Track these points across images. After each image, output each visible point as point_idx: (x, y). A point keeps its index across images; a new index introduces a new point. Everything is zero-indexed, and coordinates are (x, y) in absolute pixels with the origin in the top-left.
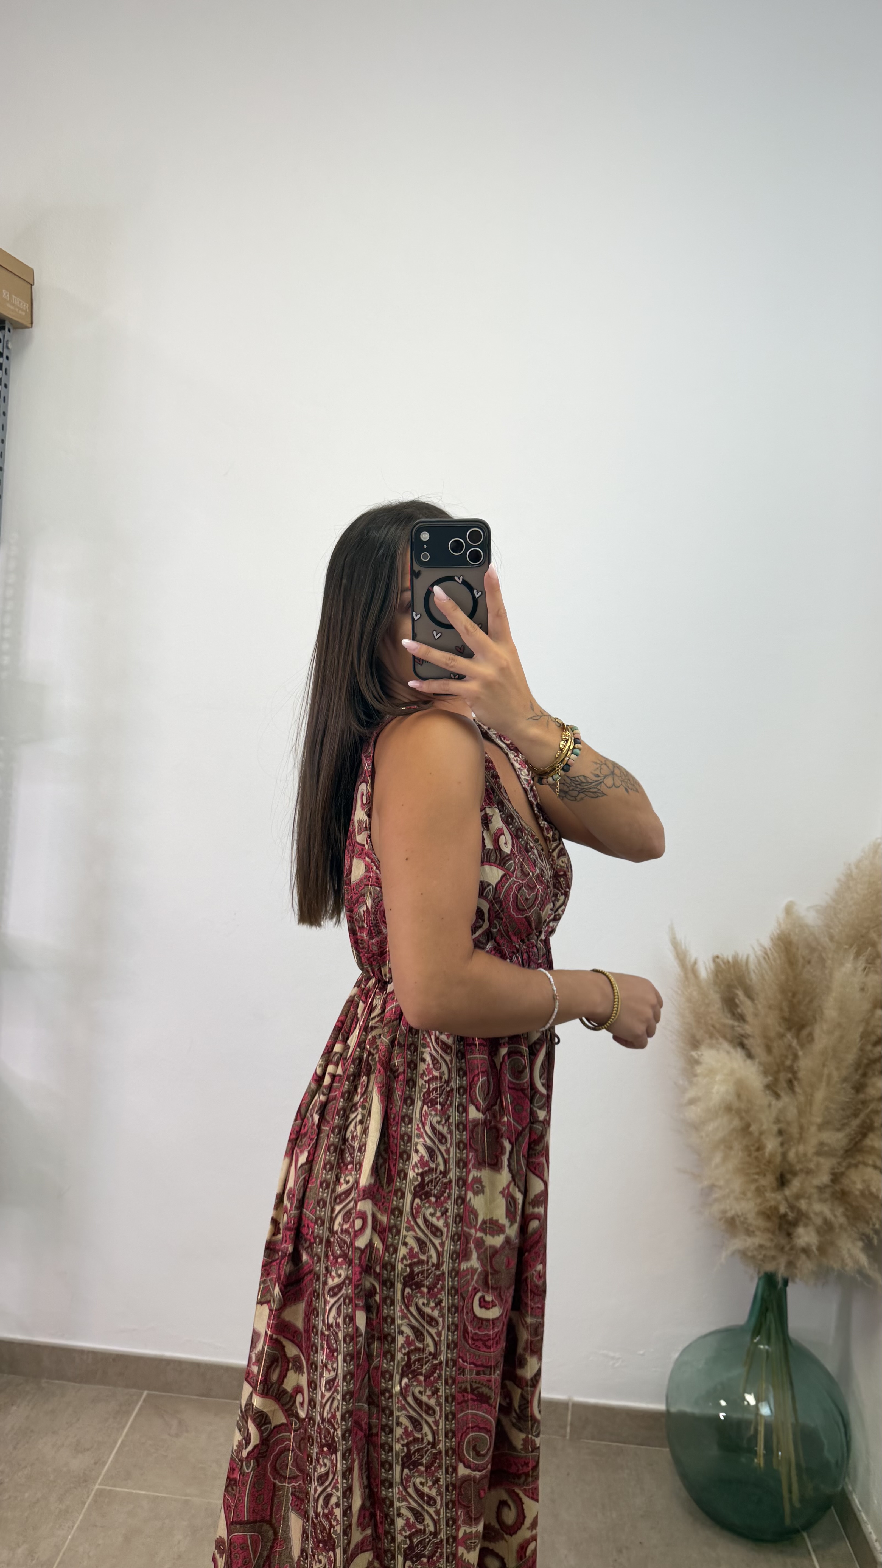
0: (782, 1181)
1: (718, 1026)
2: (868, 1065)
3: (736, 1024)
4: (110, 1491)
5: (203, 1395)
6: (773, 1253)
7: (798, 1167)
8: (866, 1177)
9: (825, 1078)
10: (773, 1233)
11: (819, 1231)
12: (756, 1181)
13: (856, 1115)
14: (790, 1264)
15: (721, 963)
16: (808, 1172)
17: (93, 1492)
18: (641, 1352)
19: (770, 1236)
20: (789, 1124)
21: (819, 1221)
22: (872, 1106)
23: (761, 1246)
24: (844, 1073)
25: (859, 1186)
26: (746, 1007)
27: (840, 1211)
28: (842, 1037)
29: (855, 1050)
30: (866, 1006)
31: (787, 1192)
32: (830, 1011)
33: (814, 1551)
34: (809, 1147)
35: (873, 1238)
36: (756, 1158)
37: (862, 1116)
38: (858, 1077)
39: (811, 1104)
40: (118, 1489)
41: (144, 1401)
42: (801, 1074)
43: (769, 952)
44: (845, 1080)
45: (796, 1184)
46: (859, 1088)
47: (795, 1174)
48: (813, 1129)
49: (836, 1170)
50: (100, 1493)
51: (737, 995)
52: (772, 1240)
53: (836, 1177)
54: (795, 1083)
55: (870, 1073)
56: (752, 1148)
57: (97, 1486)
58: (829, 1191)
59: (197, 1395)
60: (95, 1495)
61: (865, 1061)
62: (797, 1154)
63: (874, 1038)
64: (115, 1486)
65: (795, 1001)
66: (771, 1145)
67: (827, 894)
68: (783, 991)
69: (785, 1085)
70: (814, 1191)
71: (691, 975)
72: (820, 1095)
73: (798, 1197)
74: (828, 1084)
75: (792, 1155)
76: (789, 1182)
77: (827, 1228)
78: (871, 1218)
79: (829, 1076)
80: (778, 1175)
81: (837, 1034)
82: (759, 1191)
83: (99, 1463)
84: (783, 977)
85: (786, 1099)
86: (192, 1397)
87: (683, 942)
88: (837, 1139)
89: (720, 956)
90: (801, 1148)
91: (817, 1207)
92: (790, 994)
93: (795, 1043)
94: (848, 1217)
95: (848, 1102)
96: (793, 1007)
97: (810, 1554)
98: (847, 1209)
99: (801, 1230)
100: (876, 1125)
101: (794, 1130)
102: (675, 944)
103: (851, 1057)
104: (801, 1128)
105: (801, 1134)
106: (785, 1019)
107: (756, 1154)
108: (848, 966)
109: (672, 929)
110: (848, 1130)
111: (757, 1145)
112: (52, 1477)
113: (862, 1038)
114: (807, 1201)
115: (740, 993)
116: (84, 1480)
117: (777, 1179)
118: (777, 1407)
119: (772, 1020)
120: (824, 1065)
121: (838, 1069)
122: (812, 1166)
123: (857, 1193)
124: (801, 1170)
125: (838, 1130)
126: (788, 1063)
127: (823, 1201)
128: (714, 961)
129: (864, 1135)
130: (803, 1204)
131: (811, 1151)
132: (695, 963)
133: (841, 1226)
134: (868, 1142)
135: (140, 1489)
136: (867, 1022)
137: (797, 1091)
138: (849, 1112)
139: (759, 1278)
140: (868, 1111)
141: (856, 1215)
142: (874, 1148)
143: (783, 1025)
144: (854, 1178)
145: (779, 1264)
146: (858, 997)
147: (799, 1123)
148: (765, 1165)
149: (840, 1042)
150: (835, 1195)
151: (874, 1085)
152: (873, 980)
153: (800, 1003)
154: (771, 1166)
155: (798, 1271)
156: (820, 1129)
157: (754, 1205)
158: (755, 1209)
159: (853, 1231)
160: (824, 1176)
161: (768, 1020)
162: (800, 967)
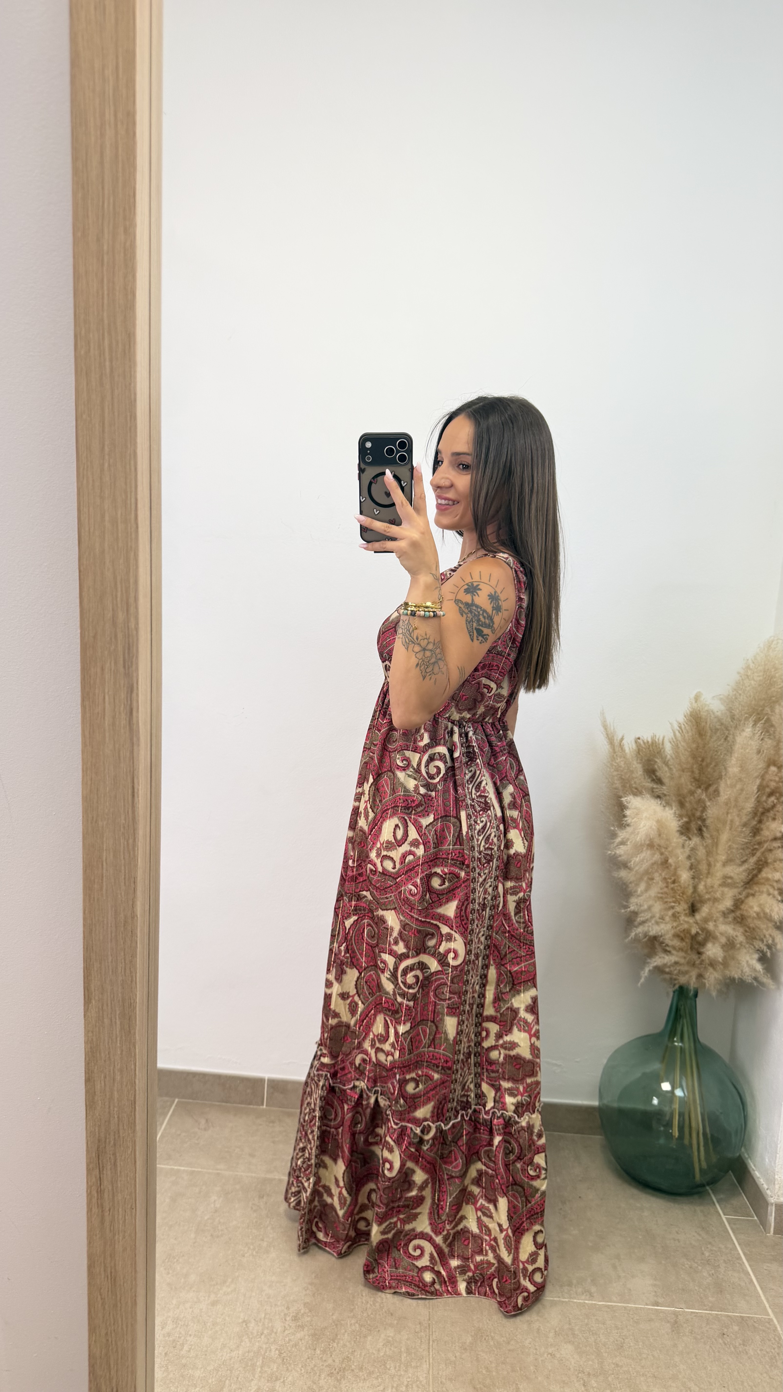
0: (693, 909)
2: (763, 814)
3: (655, 786)
5: (223, 1101)
6: (687, 968)
7: (706, 897)
8: (761, 902)
9: (728, 824)
10: (686, 952)
11: (723, 947)
12: (673, 907)
13: (753, 855)
14: (700, 976)
15: (642, 743)
16: (715, 900)
18: (578, 1060)
19: (684, 954)
20: (700, 862)
21: (723, 940)
22: (765, 846)
23: (676, 963)
24: (745, 819)
25: (756, 909)
26: (663, 773)
27: (739, 931)
28: (742, 790)
29: (753, 800)
30: (762, 765)
31: (698, 917)
32: (733, 768)
33: (718, 1201)
34: (715, 880)
35: (767, 952)
36: (672, 889)
37: (758, 854)
38: (755, 823)
39: (717, 846)
40: (162, 1166)
41: (176, 1106)
42: (708, 822)
43: (683, 726)
44: (745, 825)
45: (705, 910)
46: (756, 831)
47: (703, 902)
48: (719, 865)
49: (738, 898)
51: (656, 762)
52: (685, 958)
53: (738, 904)
54: (704, 829)
55: (765, 819)
56: (669, 881)
58: (732, 915)
59: (219, 1102)
61: (761, 810)
62: (705, 886)
63: (768, 790)
65: (704, 764)
66: (685, 876)
67: (728, 685)
68: (694, 757)
69: (697, 832)
70: (719, 914)
71: (618, 750)
72: (724, 837)
73: (706, 920)
74: (730, 829)
75: (701, 887)
76: (699, 909)
77: (730, 945)
78: (765, 936)
79: (732, 821)
80: (690, 904)
81: (739, 786)
82: (675, 916)
84: (694, 746)
85: (696, 840)
86: (214, 1103)
87: (611, 725)
88: (737, 872)
89: (641, 737)
90: (709, 881)
91: (721, 927)
92: (700, 759)
93: (704, 796)
94: (747, 937)
95: (747, 843)
96: (702, 770)
97: (715, 1204)
98: (746, 931)
99: (709, 945)
100: (769, 861)
101: (703, 867)
102: (605, 727)
103: (749, 806)
104: (709, 865)
105: (709, 870)
106: (696, 780)
107: (672, 886)
108: (748, 731)
109: (602, 714)
110: (746, 866)
111: (673, 878)
113: (758, 790)
114: (714, 923)
117: (689, 908)
118: (690, 1090)
119: (685, 780)
120: (728, 813)
121: (738, 815)
122: (718, 895)
123: (754, 916)
124: (709, 899)
125: (740, 866)
126: (698, 814)
127: (726, 923)
128: (636, 742)
129: (760, 871)
130: (711, 926)
131: (717, 883)
132: (622, 739)
133: (741, 943)
134: (764, 874)
136: (763, 777)
137: (705, 834)
138: (748, 851)
139: (674, 992)
140: (763, 850)
141: (752, 935)
142: (768, 879)
143: (694, 784)
144: (751, 904)
145: (691, 977)
146: (755, 757)
147: (707, 860)
148: (679, 896)
149: (740, 794)
150: (735, 919)
151: (768, 828)
152: (769, 743)
153: (707, 766)
154: (685, 896)
155: (706, 981)
156: (724, 865)
157: (672, 927)
158: (673, 932)
159: (750, 947)
160: (728, 903)
161: (683, 780)
162: (708, 737)
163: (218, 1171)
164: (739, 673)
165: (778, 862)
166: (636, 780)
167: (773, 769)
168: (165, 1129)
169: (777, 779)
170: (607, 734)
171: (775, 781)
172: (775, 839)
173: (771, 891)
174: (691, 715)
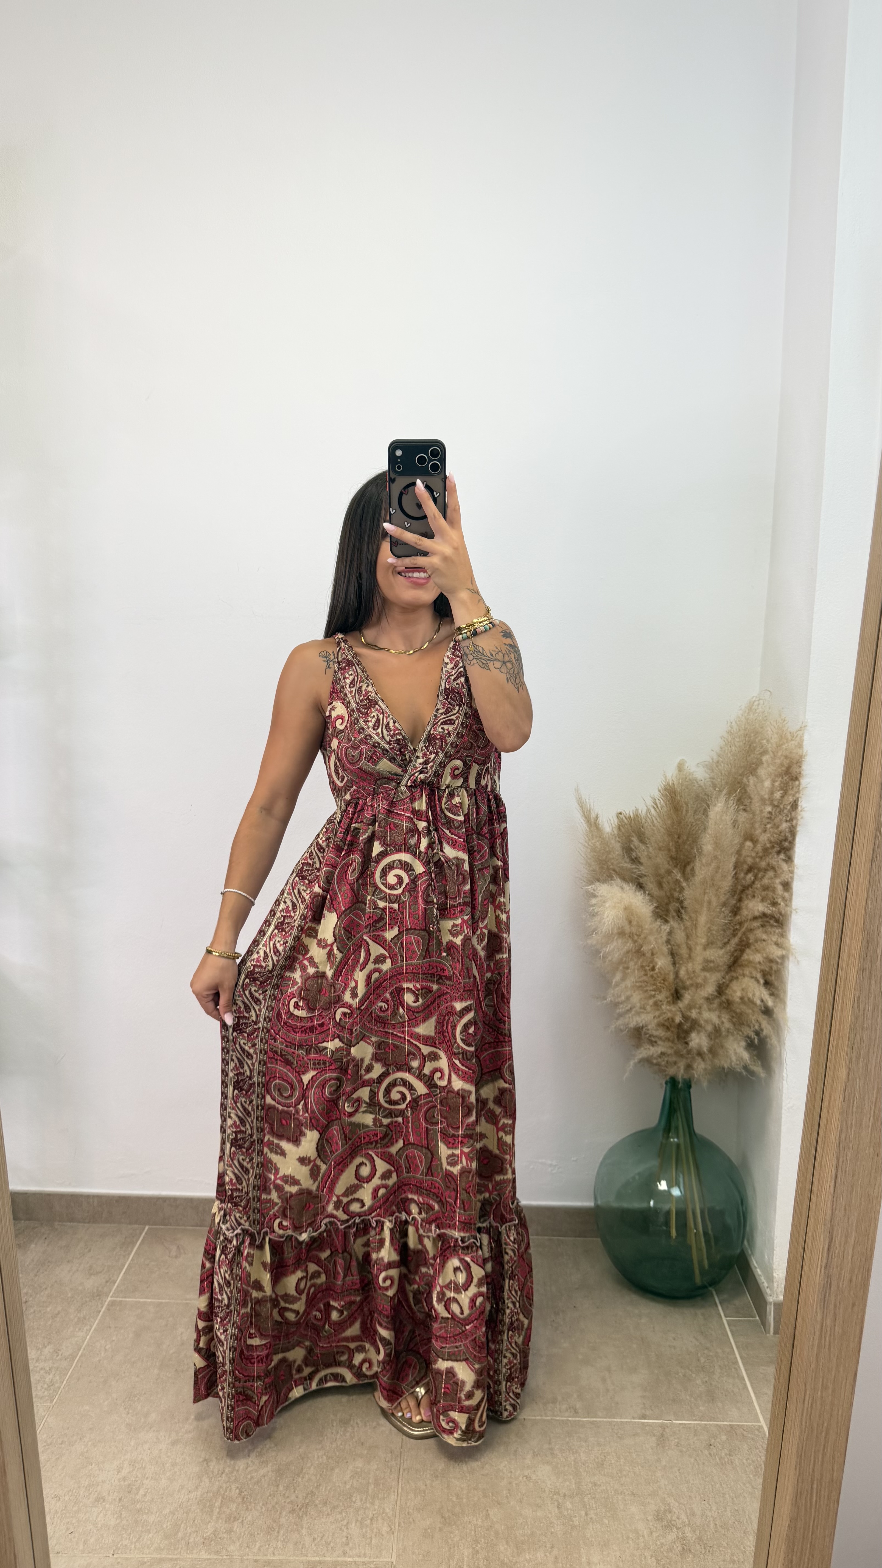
0: (677, 996)
1: (617, 870)
2: (742, 891)
3: (634, 866)
4: (121, 1301)
5: (197, 1225)
6: (674, 1059)
7: (688, 983)
8: (744, 986)
9: (705, 904)
10: (673, 1042)
11: (709, 1036)
12: (654, 996)
13: (734, 935)
14: (689, 1067)
15: (625, 819)
17: (106, 1303)
18: (575, 1159)
19: (670, 1044)
20: (679, 946)
21: (709, 1028)
22: (746, 925)
23: (663, 1054)
24: (723, 899)
25: (739, 994)
26: (642, 852)
27: (725, 1017)
28: (718, 867)
29: (730, 878)
30: (737, 840)
31: (681, 1005)
32: (707, 845)
33: (720, 1303)
34: (696, 965)
35: (755, 1039)
36: (652, 976)
37: (740, 935)
38: (734, 902)
39: (696, 928)
40: (127, 1299)
41: (146, 1234)
42: (686, 903)
43: (657, 802)
44: (724, 904)
45: (687, 997)
46: (736, 911)
47: (685, 988)
48: (699, 948)
49: (721, 982)
50: (112, 1303)
51: (632, 841)
52: (672, 1048)
53: (721, 990)
54: (683, 911)
55: (744, 897)
56: (647, 968)
57: (109, 1299)
58: (717, 1001)
59: (192, 1226)
60: (108, 1305)
61: (740, 887)
62: (687, 971)
63: (745, 867)
64: (125, 1297)
65: (680, 841)
66: (662, 962)
67: (712, 750)
68: (670, 834)
69: (675, 914)
70: (702, 1001)
71: (593, 828)
72: (702, 919)
73: (690, 1007)
74: (709, 909)
75: (682, 973)
76: (682, 996)
77: (716, 1033)
78: (752, 1022)
79: (710, 902)
80: (673, 991)
81: (714, 865)
82: (657, 1005)
83: (110, 1282)
84: (669, 822)
85: (673, 923)
86: (188, 1228)
87: (587, 801)
88: (719, 955)
89: (623, 812)
90: (690, 966)
91: (706, 1015)
92: (676, 836)
93: (679, 876)
94: (734, 1024)
95: (726, 924)
96: (678, 847)
97: (717, 1306)
98: (733, 1017)
99: (693, 1035)
100: (751, 941)
101: (684, 951)
102: (581, 804)
103: (727, 884)
104: (689, 949)
105: (689, 954)
106: (672, 858)
107: (652, 973)
108: (722, 803)
109: (577, 790)
110: (727, 948)
111: (651, 965)
112: (70, 1295)
113: (735, 868)
114: (697, 1011)
115: (635, 839)
116: (98, 1295)
117: (672, 995)
118: (687, 1189)
119: (662, 860)
120: (705, 893)
121: (716, 895)
122: (700, 980)
123: (738, 1000)
124: (692, 985)
125: (722, 948)
126: (676, 895)
127: (710, 1010)
128: (618, 817)
129: (742, 952)
130: (694, 1014)
131: (698, 967)
132: (597, 817)
133: (728, 1031)
134: (745, 956)
135: (146, 1298)
136: (739, 853)
137: (684, 916)
138: (728, 933)
139: (666, 1083)
140: (743, 929)
141: (739, 1020)
142: (750, 962)
143: (671, 863)
144: (735, 988)
145: (679, 1067)
146: (730, 831)
147: (687, 944)
148: (660, 983)
149: (717, 872)
150: (720, 1004)
151: (747, 908)
152: (743, 817)
153: (684, 843)
154: (666, 983)
155: (695, 1072)
156: (705, 948)
157: (654, 1017)
158: (656, 1021)
159: (738, 1034)
160: (710, 989)
161: (658, 860)
162: (684, 812)
163: (188, 1302)
164: (722, 737)
165: (759, 943)
166: (612, 861)
167: (749, 844)
168: (132, 1260)
169: (754, 854)
170: (583, 812)
171: (751, 856)
172: (755, 918)
173: (754, 973)
174: (666, 789)
